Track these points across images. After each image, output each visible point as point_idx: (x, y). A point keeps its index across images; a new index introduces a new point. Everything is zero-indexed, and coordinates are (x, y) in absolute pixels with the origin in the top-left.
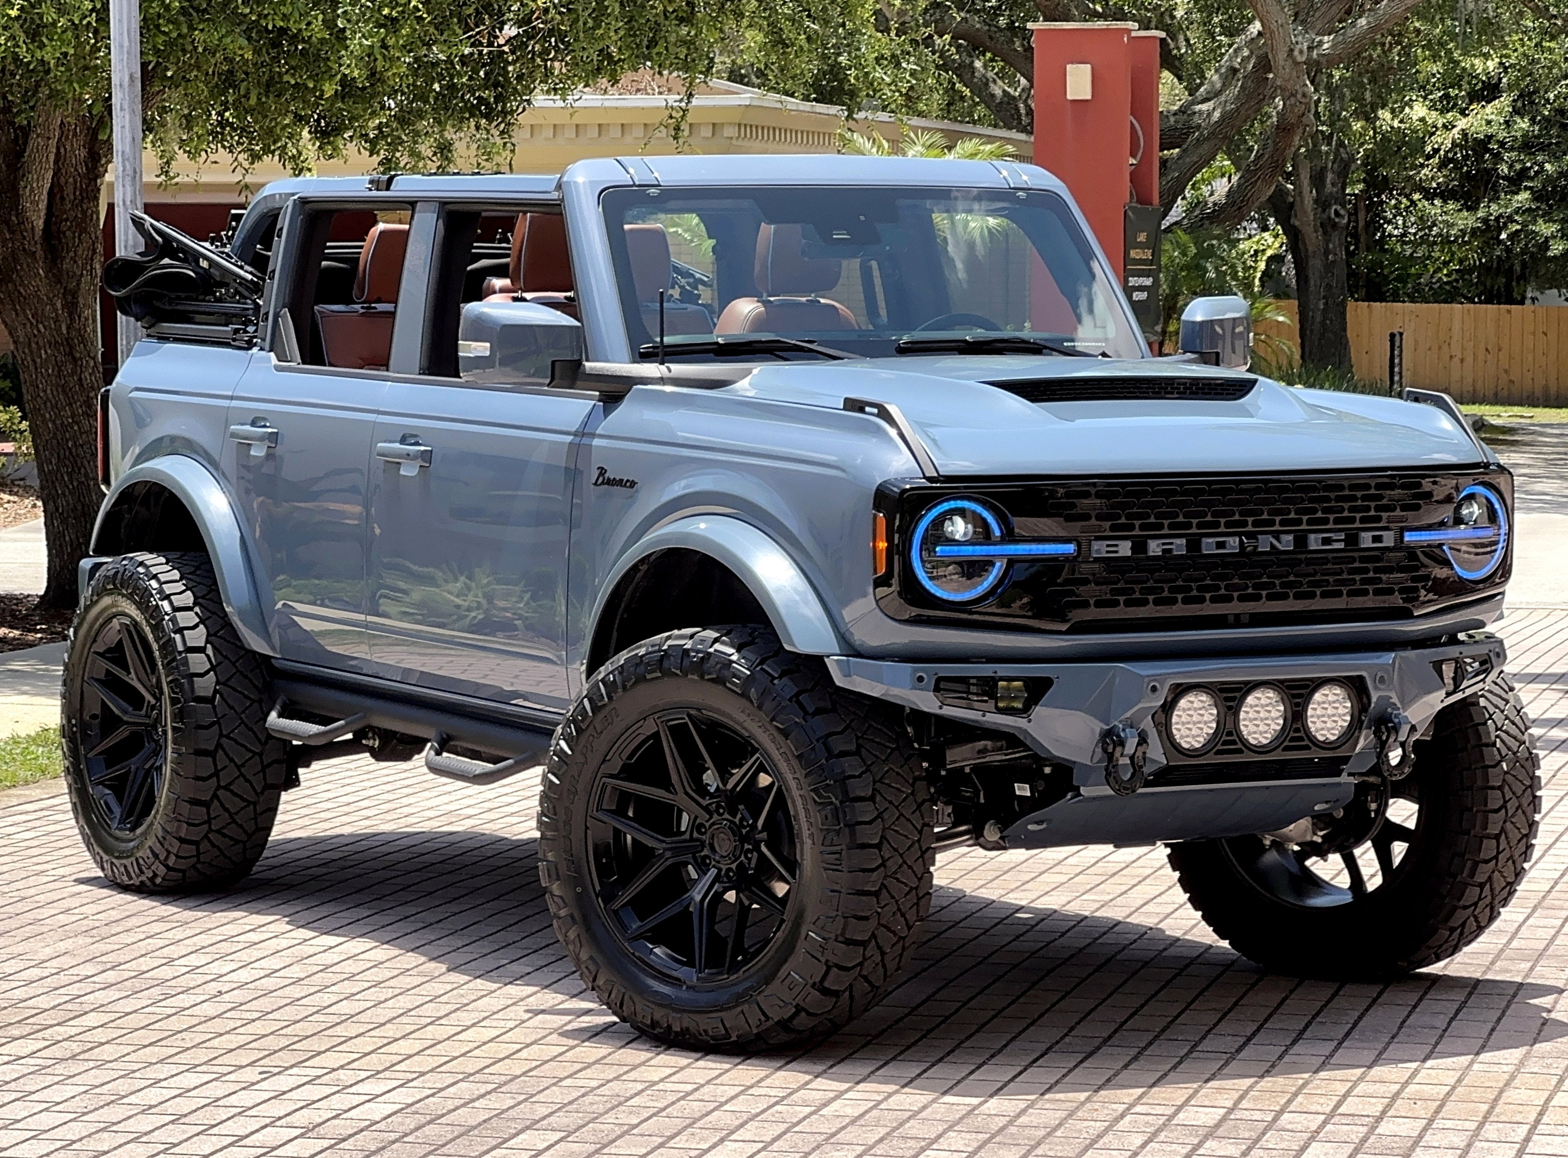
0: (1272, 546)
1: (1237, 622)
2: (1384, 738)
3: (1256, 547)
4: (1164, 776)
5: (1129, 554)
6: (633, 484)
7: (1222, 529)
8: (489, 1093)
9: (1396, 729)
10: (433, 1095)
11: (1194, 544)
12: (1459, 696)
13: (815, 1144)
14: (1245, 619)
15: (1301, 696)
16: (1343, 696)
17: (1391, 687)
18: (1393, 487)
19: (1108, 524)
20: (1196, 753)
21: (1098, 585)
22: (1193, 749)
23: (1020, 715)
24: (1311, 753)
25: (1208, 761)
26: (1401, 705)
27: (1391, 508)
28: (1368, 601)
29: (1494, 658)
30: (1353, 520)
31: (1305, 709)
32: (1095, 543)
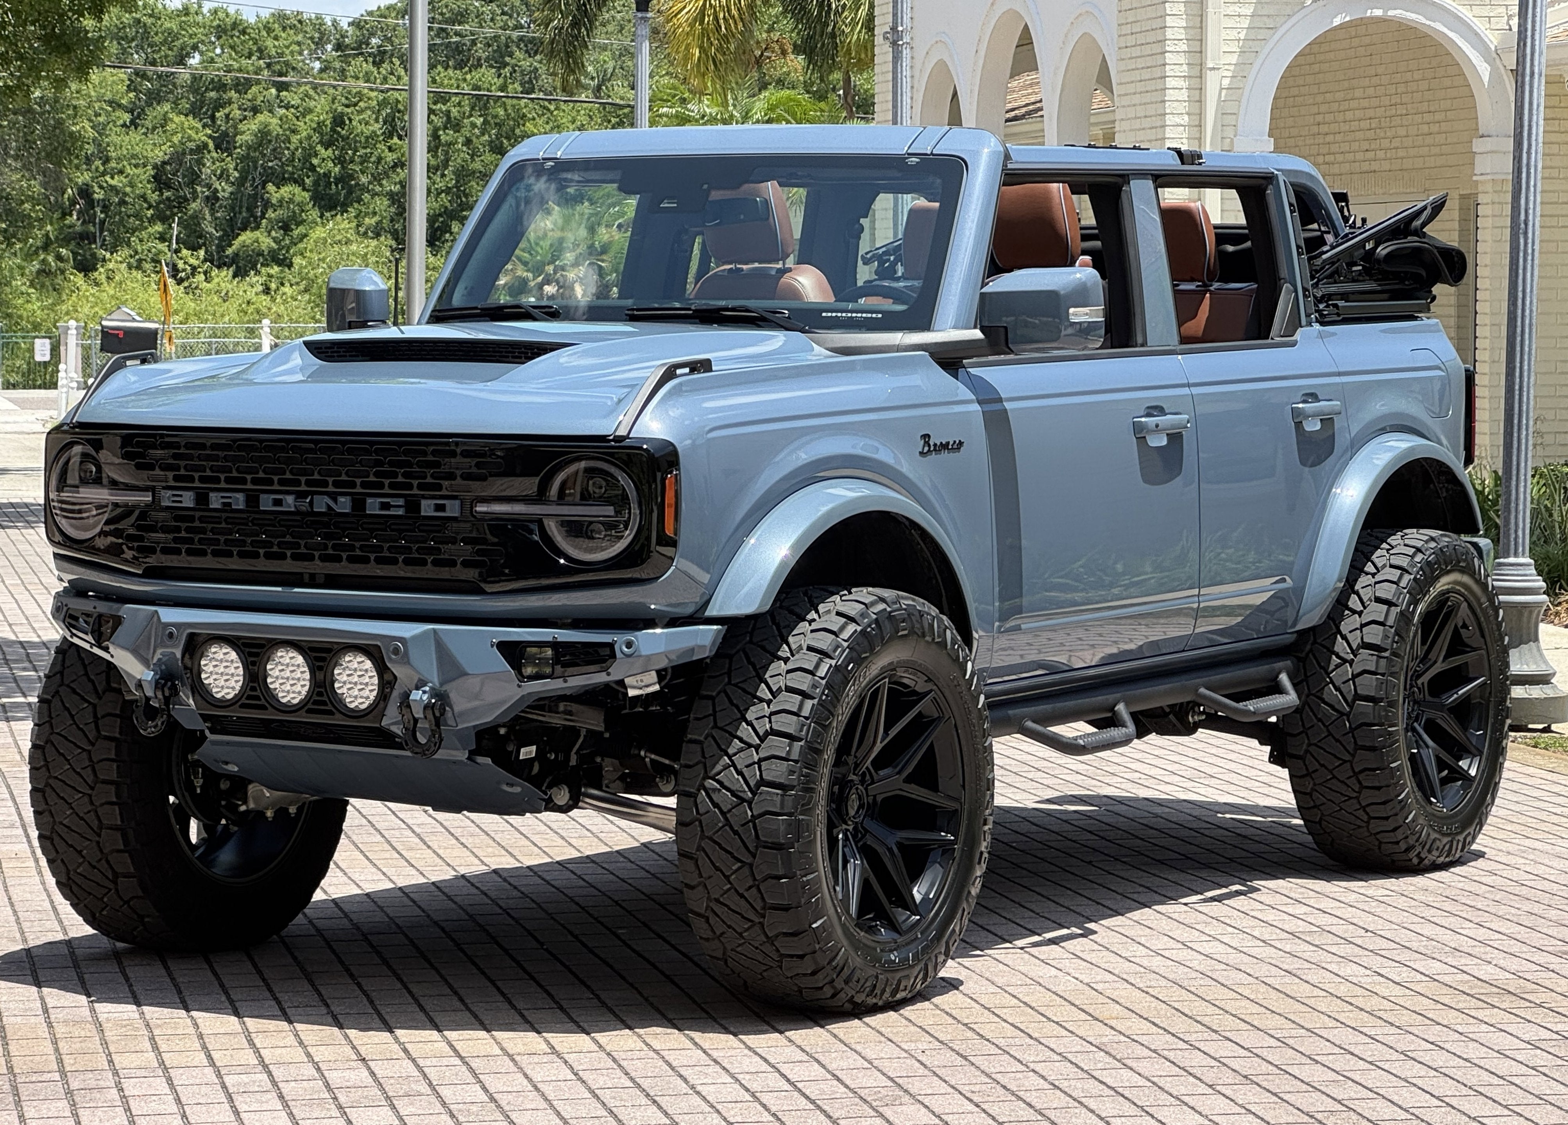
0: (329, 508)
3: (311, 507)
5: (192, 504)
7: (276, 487)
11: (252, 500)
15: (323, 659)
16: (368, 664)
17: (405, 660)
18: (453, 454)
19: (170, 475)
20: (223, 704)
21: (164, 532)
22: (222, 700)
23: (106, 649)
24: (338, 720)
25: (236, 713)
26: (436, 680)
27: (451, 476)
28: (429, 572)
29: (621, 648)
30: (410, 487)
31: (328, 674)
32: (163, 492)
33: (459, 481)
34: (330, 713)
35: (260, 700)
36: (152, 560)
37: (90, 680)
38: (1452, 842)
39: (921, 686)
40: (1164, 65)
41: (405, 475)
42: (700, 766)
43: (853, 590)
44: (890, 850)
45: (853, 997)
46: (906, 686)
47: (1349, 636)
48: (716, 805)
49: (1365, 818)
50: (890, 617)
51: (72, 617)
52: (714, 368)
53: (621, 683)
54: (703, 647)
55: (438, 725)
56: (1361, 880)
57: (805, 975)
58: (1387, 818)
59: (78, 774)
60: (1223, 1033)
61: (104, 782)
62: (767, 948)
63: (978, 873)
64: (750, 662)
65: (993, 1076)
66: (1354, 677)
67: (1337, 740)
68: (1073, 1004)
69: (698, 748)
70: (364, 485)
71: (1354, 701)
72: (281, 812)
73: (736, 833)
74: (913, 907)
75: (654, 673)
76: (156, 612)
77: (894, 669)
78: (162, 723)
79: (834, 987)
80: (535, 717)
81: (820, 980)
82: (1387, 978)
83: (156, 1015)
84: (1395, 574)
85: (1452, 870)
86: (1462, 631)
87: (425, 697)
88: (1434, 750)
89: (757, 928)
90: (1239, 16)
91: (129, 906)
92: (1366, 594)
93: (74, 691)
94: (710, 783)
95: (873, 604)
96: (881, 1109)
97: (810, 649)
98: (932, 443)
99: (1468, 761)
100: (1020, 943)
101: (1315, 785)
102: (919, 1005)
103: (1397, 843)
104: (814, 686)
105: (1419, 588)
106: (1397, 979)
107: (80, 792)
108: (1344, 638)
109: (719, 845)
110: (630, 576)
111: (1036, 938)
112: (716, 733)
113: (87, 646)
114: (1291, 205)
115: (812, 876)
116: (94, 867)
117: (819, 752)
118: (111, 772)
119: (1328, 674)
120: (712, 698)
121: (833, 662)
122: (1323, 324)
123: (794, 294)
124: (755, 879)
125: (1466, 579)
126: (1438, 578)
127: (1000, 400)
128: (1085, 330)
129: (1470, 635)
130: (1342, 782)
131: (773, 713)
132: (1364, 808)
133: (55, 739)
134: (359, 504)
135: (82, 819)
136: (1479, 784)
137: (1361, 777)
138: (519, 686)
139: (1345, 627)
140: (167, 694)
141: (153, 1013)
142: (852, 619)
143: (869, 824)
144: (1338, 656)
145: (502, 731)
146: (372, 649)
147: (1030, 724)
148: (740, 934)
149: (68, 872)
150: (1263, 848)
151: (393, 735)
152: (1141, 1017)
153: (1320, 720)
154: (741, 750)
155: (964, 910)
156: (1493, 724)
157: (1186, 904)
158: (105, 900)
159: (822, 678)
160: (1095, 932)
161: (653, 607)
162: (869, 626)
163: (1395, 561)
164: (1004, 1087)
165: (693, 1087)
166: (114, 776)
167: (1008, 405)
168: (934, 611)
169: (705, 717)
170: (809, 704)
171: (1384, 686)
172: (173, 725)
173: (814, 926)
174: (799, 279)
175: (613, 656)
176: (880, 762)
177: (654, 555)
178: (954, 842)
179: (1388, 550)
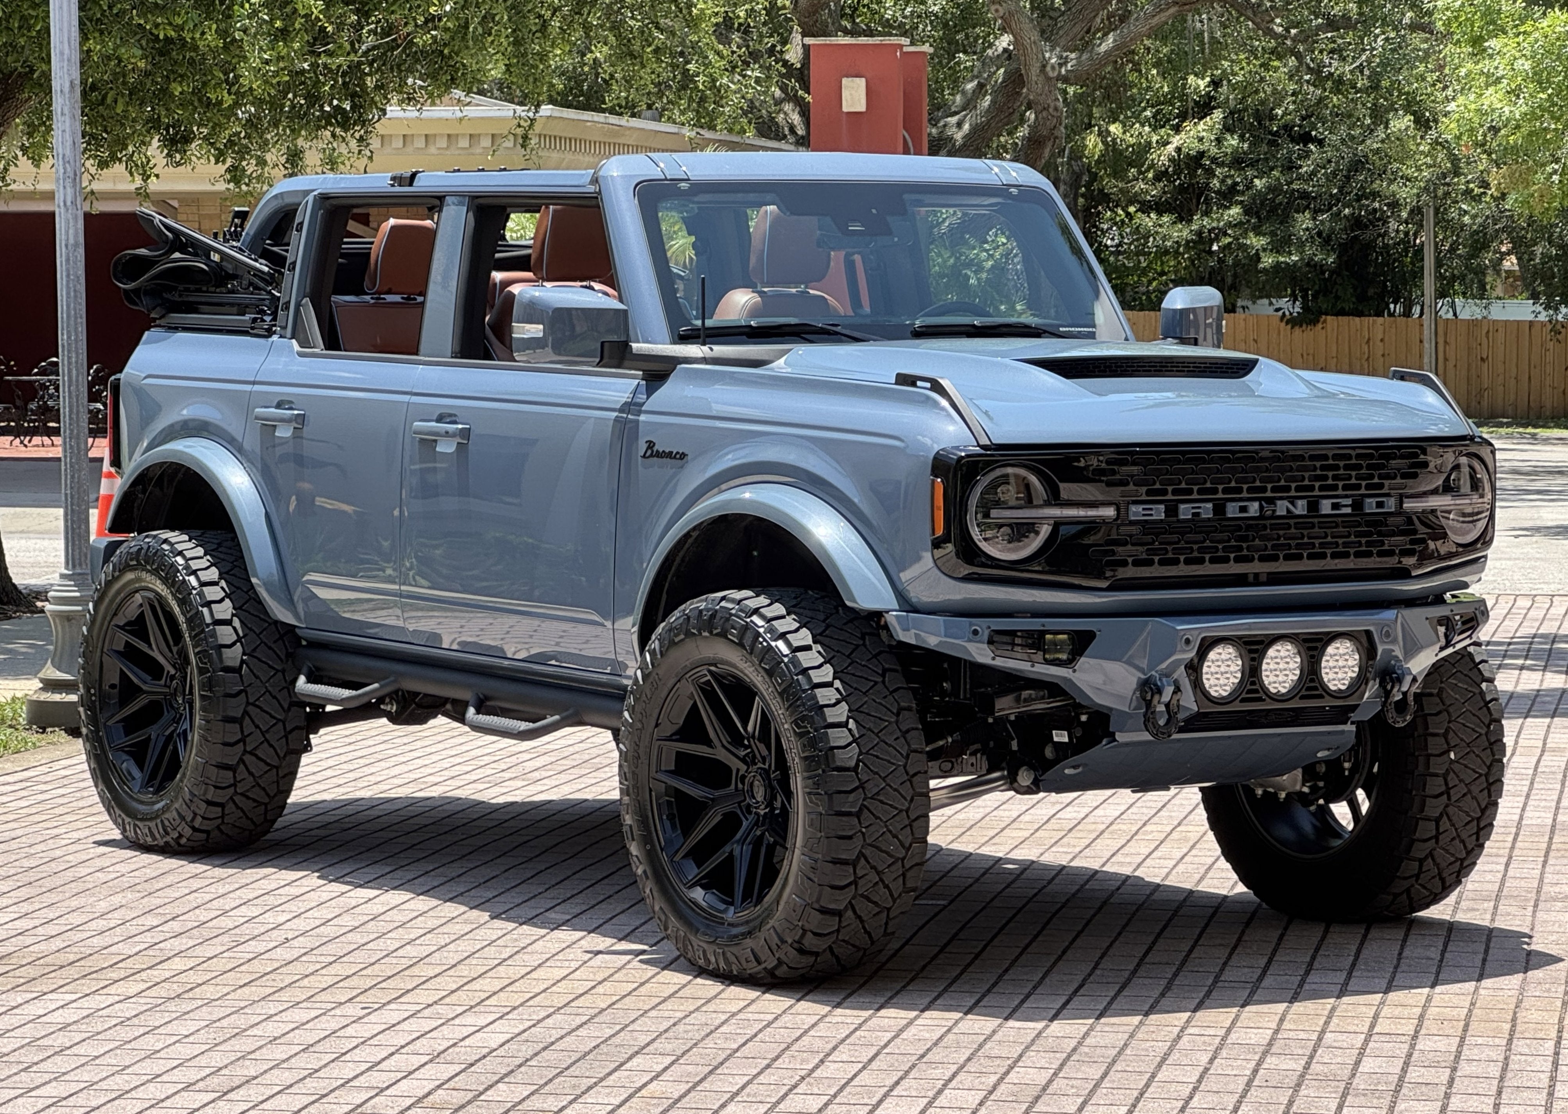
0: (1288, 511)
1: (1257, 582)
2: (1389, 687)
3: (1274, 511)
4: (1196, 722)
5: (1163, 516)
6: (683, 456)
7: (1245, 495)
8: (585, 1023)
9: (1400, 680)
10: (534, 1025)
11: (1219, 509)
12: (1450, 650)
13: (910, 1064)
14: (1263, 578)
15: (1315, 648)
16: (1350, 648)
18: (1394, 456)
19: (1144, 489)
20: (1220, 701)
21: (1137, 545)
22: (1218, 698)
23: (1064, 665)
24: (1327, 702)
25: (1233, 708)
26: (1402, 657)
27: (1388, 477)
28: (1375, 562)
30: (1359, 487)
31: (1318, 661)
32: (1130, 506)
33: (1399, 480)
34: (1321, 696)
41: (1357, 477)
70: (1321, 488)
134: (1313, 506)
138: (1436, 656)
146: (1355, 634)
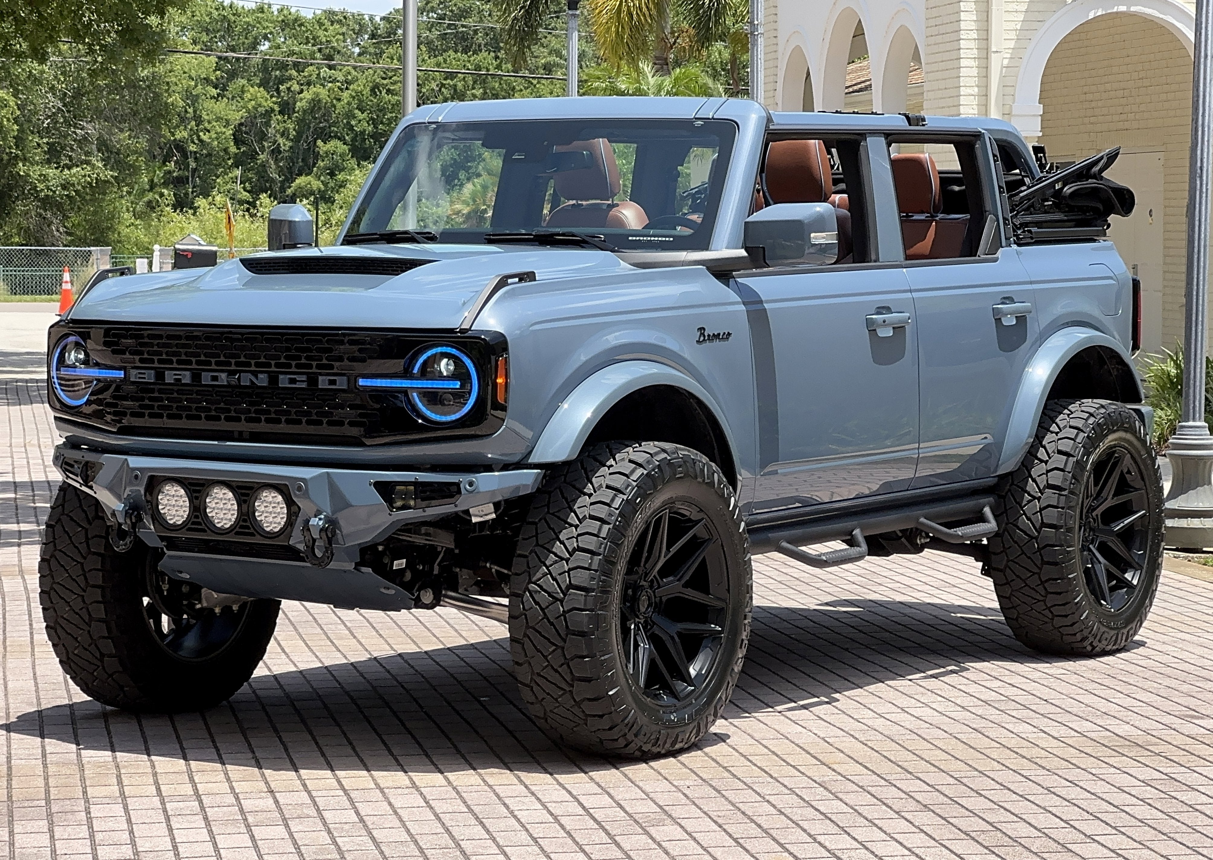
0: (252, 382)
2: (305, 534)
3: (239, 382)
5: (153, 380)
7: (214, 367)
11: (196, 376)
14: (248, 436)
15: (247, 495)
16: (280, 498)
17: (306, 495)
18: (342, 343)
19: (137, 358)
20: (175, 528)
21: (132, 401)
22: (174, 525)
23: (91, 488)
24: (257, 540)
25: (184, 535)
26: (329, 511)
27: (340, 359)
28: (325, 430)
29: (465, 487)
30: (311, 367)
31: (251, 505)
32: (131, 371)
33: (346, 362)
34: (252, 535)
35: (201, 525)
36: (125, 422)
37: (84, 511)
38: (1118, 634)
39: (694, 515)
40: (959, 49)
41: (307, 358)
42: (526, 574)
43: (643, 444)
44: (672, 638)
45: (641, 747)
46: (683, 515)
47: (1038, 479)
48: (537, 603)
49: (1050, 616)
50: (669, 463)
51: (67, 464)
52: (537, 278)
53: (467, 512)
54: (526, 486)
55: (330, 543)
56: (1047, 663)
57: (604, 730)
58: (1066, 616)
59: (74, 580)
60: (916, 774)
61: (94, 586)
62: (576, 710)
63: (740, 656)
64: (563, 497)
65: (737, 805)
66: (1041, 510)
67: (1029, 558)
68: (809, 753)
69: (525, 560)
70: (277, 365)
71: (1041, 528)
72: (227, 609)
73: (552, 624)
74: (688, 679)
75: (491, 505)
76: (126, 460)
77: (674, 503)
78: (130, 542)
79: (626, 739)
80: (404, 538)
81: (615, 734)
82: (1049, 735)
83: (125, 759)
84: (1073, 433)
85: (1118, 655)
86: (1127, 476)
87: (321, 523)
88: (1105, 565)
89: (568, 695)
90: (1016, 12)
91: (113, 679)
92: (1051, 448)
93: (72, 519)
94: (532, 586)
95: (657, 453)
96: (648, 829)
97: (608, 487)
98: (706, 334)
99: (1132, 573)
100: (779, 708)
101: (1012, 591)
102: (693, 753)
103: (1075, 634)
104: (610, 515)
105: (1091, 444)
106: (1056, 735)
107: (75, 594)
108: (1034, 480)
109: (540, 633)
110: (473, 433)
111: (793, 705)
112: (538, 549)
113: (77, 485)
114: (994, 156)
115: (606, 657)
116: (86, 649)
117: (614, 564)
118: (98, 578)
119: (1022, 508)
120: (535, 523)
121: (625, 497)
122: (1019, 245)
123: (620, 223)
124: (566, 658)
125: (1129, 436)
126: (1106, 435)
127: (761, 302)
128: (823, 249)
129: (1133, 478)
130: (1033, 589)
131: (580, 535)
132: (1049, 608)
133: (57, 553)
134: (273, 379)
135: (77, 613)
136: (1140, 591)
137: (1046, 585)
138: (390, 515)
139: (1034, 472)
140: (134, 521)
141: (123, 757)
142: (640, 465)
143: (656, 618)
144: (1029, 494)
145: (380, 548)
146: (282, 488)
147: (785, 544)
148: (556, 700)
149: (67, 652)
150: (979, 639)
151: (298, 551)
152: (857, 762)
153: (1016, 542)
154: (556, 562)
155: (729, 683)
156: (1151, 546)
157: (910, 680)
158: (95, 674)
159: (617, 509)
160: (838, 700)
161: (490, 456)
162: (653, 470)
163: (1073, 423)
164: (743, 813)
165: (512, 812)
166: (100, 582)
167: (766, 306)
168: (705, 459)
169: (530, 538)
170: (606, 527)
171: (1063, 517)
172: (139, 543)
173: (610, 693)
174: (624, 212)
175: (459, 492)
176: (664, 572)
177: (490, 417)
178: (720, 632)
179: (1068, 415)
